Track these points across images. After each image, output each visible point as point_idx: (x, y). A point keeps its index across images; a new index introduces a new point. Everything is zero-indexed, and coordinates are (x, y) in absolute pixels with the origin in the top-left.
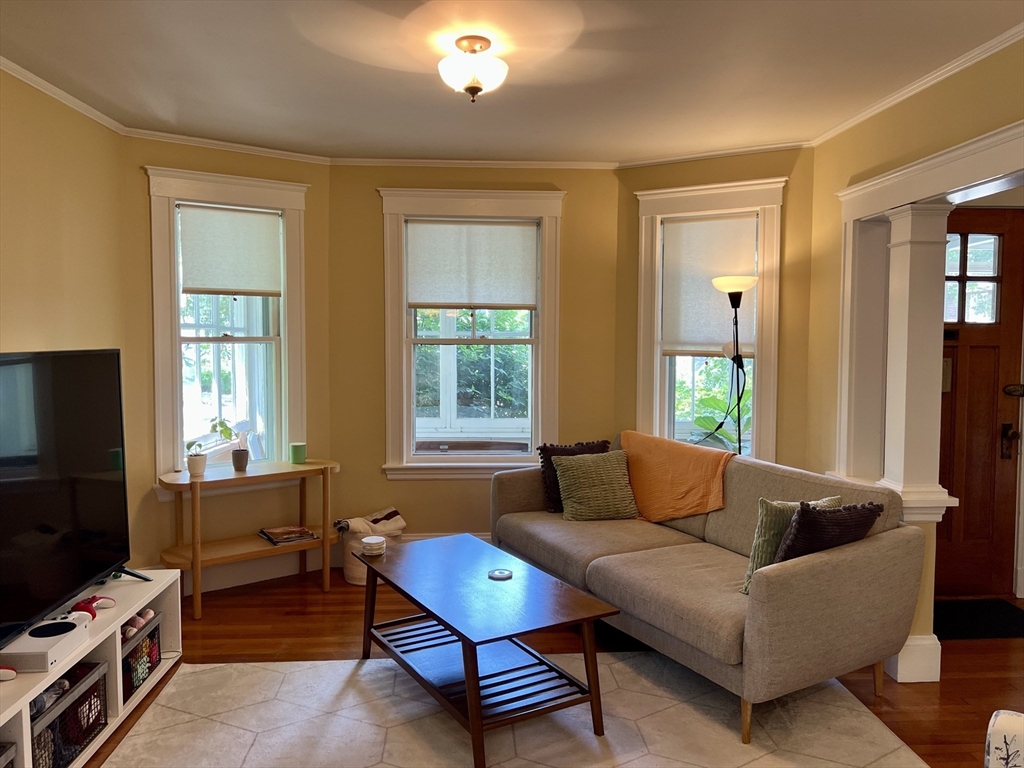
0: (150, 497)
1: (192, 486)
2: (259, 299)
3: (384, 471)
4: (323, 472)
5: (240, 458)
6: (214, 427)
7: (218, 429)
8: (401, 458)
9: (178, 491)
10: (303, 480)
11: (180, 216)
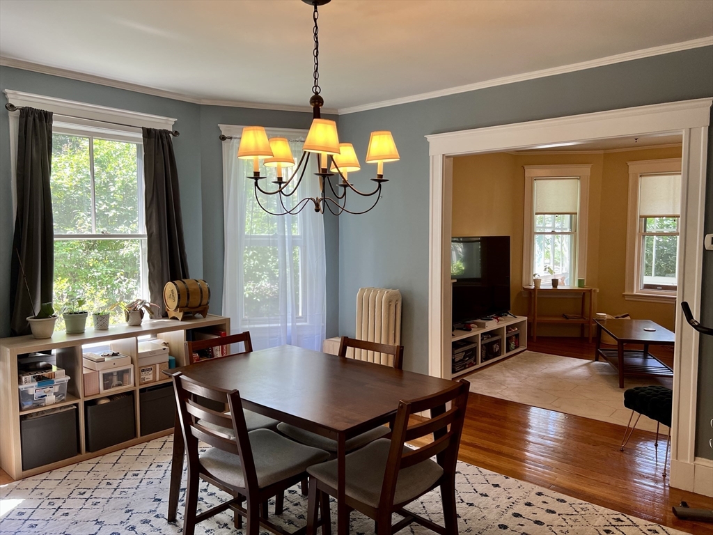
0: (520, 294)
1: (534, 289)
2: (569, 215)
3: (624, 295)
4: (590, 291)
5: (555, 282)
6: (545, 269)
7: (547, 270)
8: (633, 291)
9: (531, 292)
10: (584, 293)
11: (537, 184)
